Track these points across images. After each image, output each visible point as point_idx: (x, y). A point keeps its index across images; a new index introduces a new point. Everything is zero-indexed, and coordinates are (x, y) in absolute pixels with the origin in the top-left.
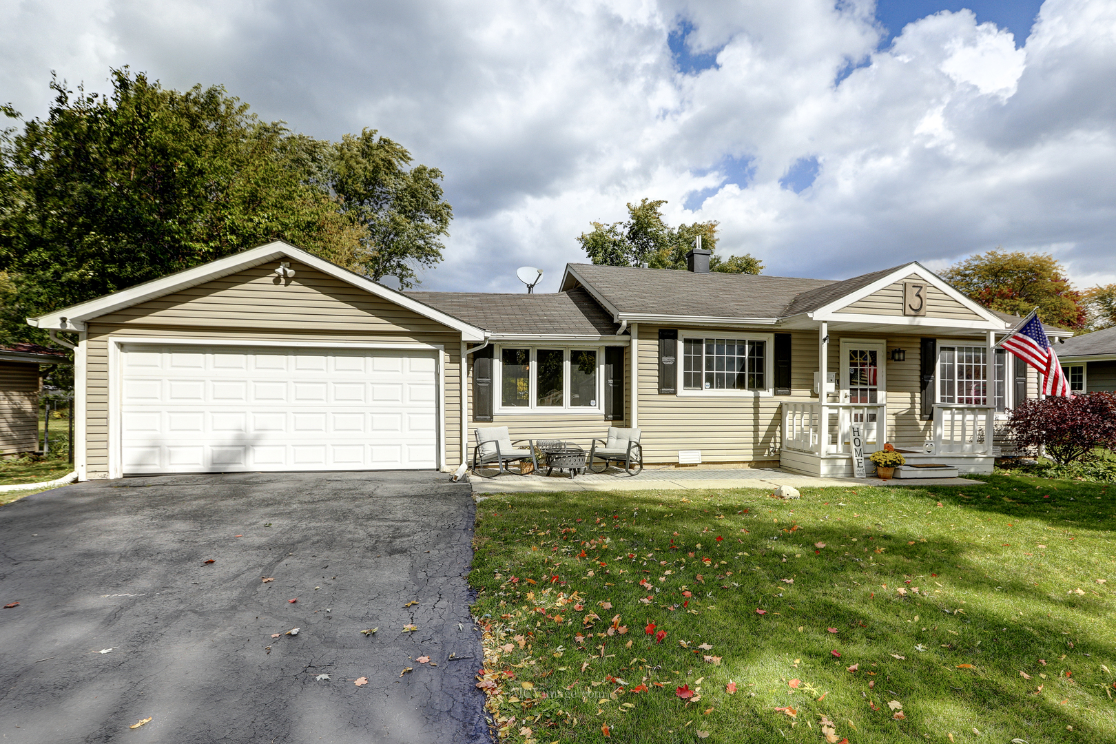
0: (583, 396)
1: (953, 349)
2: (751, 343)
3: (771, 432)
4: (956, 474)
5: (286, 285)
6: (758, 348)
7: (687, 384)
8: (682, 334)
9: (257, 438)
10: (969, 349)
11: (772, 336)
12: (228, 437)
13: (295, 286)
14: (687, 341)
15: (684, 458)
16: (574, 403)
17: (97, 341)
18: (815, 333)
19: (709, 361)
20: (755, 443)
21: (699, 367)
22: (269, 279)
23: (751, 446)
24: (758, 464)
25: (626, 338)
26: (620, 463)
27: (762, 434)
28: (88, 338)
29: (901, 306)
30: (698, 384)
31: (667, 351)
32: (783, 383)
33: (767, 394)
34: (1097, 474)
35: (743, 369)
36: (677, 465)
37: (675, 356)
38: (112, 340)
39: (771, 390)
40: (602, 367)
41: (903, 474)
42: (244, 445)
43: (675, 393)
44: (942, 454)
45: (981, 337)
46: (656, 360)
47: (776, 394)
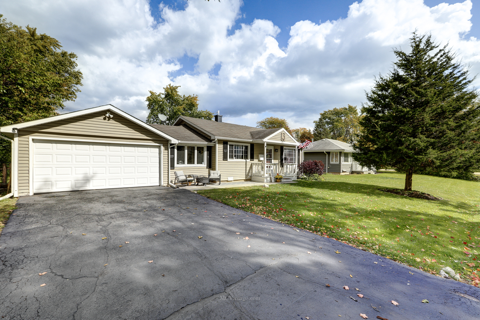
0: (200, 161)
1: (286, 149)
2: (245, 146)
3: (249, 171)
4: (291, 180)
5: (108, 120)
6: (246, 147)
7: (230, 158)
8: (229, 143)
9: (93, 177)
10: (291, 149)
11: (250, 144)
12: (80, 177)
13: (112, 121)
14: (230, 145)
15: (230, 179)
16: (198, 163)
17: (23, 138)
18: (263, 144)
19: (235, 151)
20: (246, 174)
21: (232, 153)
22: (102, 118)
23: (245, 175)
24: (246, 180)
25: (214, 144)
26: (212, 181)
27: (247, 172)
28: (19, 136)
29: (280, 139)
30: (232, 158)
31: (225, 148)
32: (252, 158)
33: (248, 160)
34: (315, 179)
35: (243, 154)
36: (227, 181)
37: (227, 149)
38: (31, 137)
39: (250, 159)
40: (206, 152)
41: (282, 181)
42: (87, 180)
43: (227, 160)
44: (288, 176)
45: (294, 147)
46: (222, 151)
47: (251, 161)
